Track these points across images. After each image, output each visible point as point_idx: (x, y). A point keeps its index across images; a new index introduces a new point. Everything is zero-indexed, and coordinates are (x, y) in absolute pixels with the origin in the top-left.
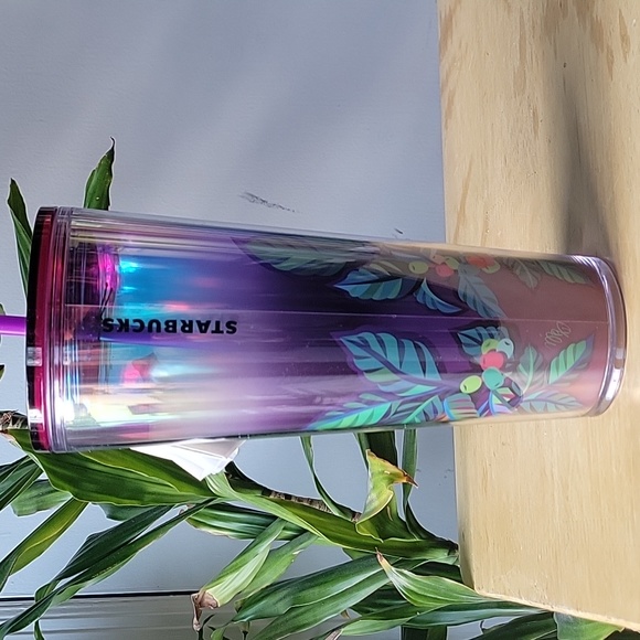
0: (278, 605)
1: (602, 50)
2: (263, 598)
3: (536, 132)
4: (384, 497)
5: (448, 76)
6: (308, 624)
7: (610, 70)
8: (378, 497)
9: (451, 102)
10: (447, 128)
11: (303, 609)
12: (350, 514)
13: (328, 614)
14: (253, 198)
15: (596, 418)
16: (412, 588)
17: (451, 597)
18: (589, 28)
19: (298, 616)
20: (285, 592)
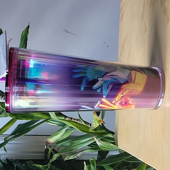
0: (67, 144)
1: (166, 16)
2: (63, 141)
3: (145, 32)
4: (97, 125)
5: (122, 7)
6: (74, 149)
7: (168, 23)
8: (95, 124)
9: (123, 15)
10: (121, 22)
11: (73, 146)
12: (87, 124)
13: (80, 147)
14: (66, 31)
15: (155, 110)
16: (102, 145)
17: (112, 148)
18: (163, 8)
19: (72, 147)
20: (69, 141)
